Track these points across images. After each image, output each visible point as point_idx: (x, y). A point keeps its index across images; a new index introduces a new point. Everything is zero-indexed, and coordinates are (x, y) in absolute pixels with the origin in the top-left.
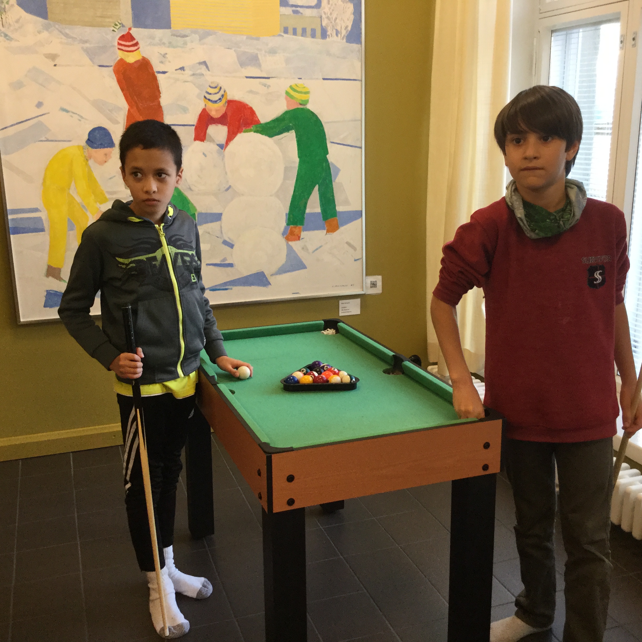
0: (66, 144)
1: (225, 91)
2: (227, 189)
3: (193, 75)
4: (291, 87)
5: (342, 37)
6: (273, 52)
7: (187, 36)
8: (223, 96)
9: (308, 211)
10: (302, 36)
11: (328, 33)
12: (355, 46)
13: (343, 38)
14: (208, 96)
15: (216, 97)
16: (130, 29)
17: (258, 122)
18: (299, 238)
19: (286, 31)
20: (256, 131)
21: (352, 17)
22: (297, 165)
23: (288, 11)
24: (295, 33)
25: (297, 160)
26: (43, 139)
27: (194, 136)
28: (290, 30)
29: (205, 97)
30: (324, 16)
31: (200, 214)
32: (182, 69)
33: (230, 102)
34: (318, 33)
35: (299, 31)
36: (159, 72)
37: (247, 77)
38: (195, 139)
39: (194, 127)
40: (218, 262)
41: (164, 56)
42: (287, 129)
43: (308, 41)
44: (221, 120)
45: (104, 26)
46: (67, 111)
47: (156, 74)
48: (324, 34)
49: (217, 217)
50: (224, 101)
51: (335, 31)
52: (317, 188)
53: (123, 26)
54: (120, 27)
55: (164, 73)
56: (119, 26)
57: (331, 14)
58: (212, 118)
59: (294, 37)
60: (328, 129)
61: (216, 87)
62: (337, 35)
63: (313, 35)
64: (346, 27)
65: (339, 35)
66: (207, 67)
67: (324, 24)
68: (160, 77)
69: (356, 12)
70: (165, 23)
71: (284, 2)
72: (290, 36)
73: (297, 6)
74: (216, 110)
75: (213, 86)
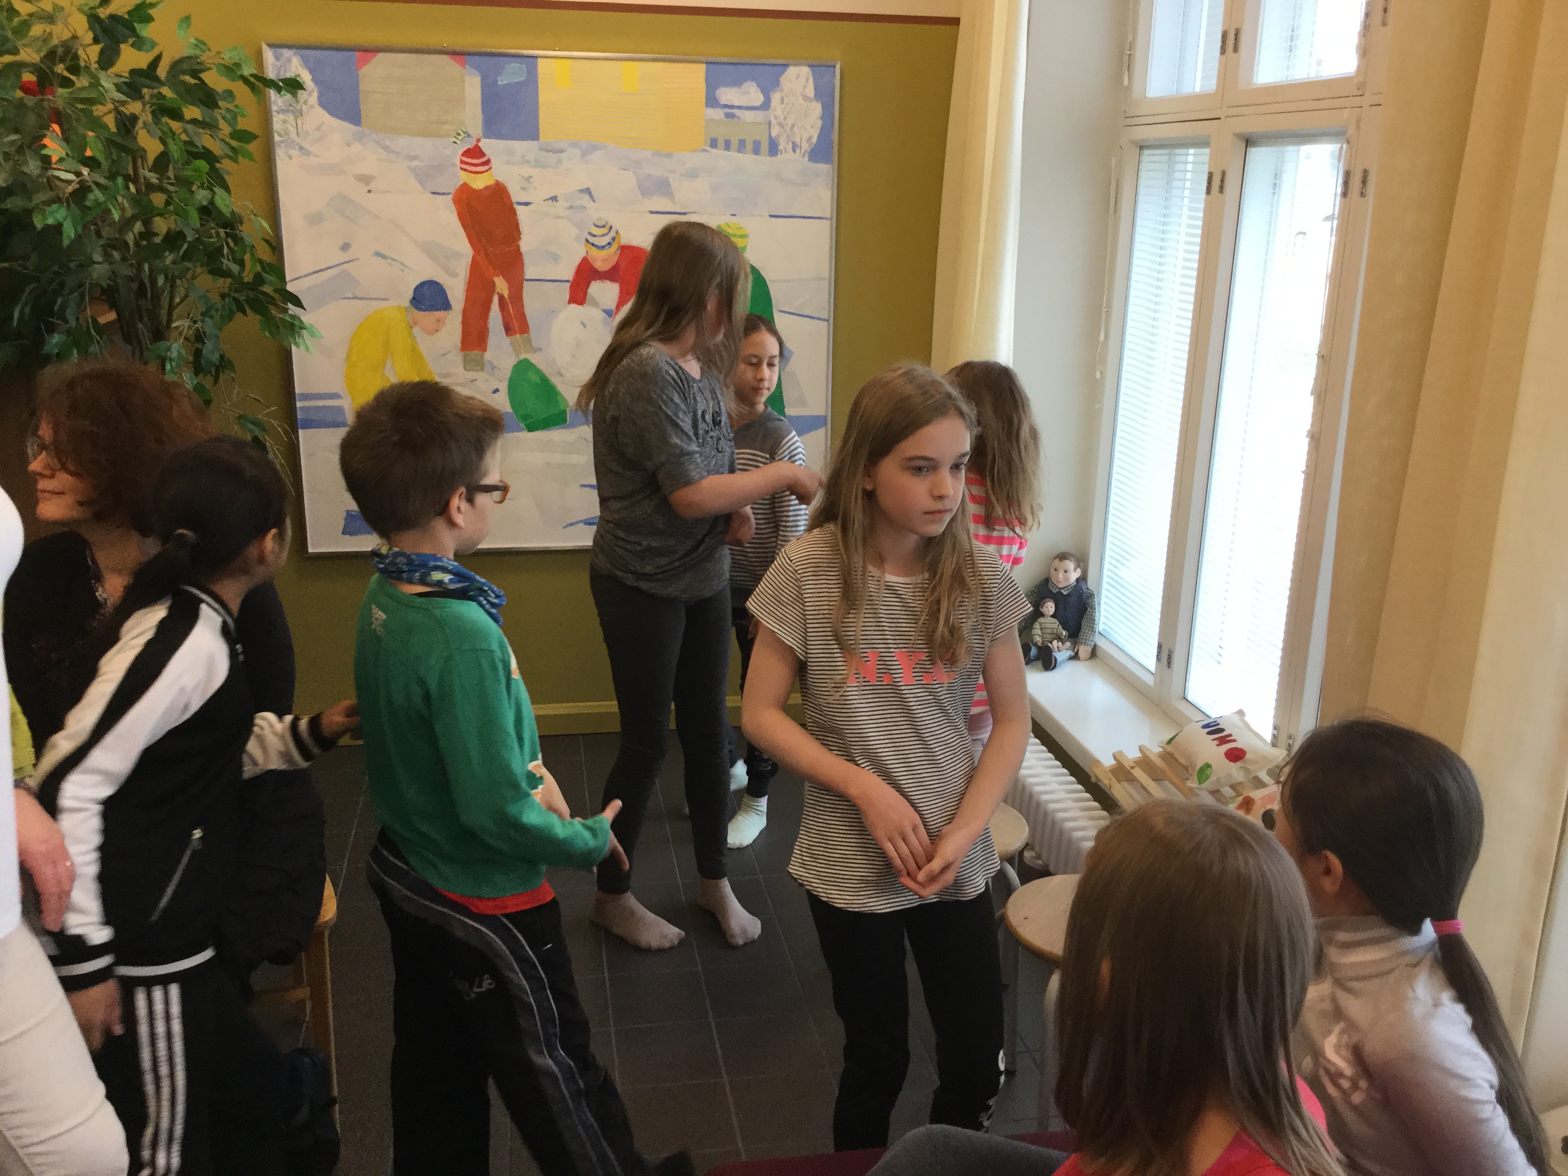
0: (381, 305)
1: (617, 232)
3: (571, 207)
5: (802, 152)
6: (692, 174)
7: (562, 151)
8: (614, 239)
10: (739, 151)
11: (780, 147)
12: (822, 167)
13: (804, 155)
14: (591, 239)
15: (603, 241)
16: (478, 140)
19: (714, 144)
21: (819, 123)
23: (717, 114)
24: (727, 146)
26: (350, 295)
27: (568, 297)
28: (721, 143)
29: (587, 240)
30: (773, 121)
32: (554, 199)
33: (624, 249)
34: (765, 146)
35: (735, 144)
37: (651, 212)
38: (571, 301)
39: (569, 284)
43: (747, 159)
44: (611, 275)
45: (440, 136)
46: (384, 257)
47: (515, 206)
48: (773, 149)
50: (615, 246)
51: (790, 144)
54: (464, 137)
55: (527, 204)
56: (463, 135)
57: (785, 118)
58: (596, 271)
59: (726, 152)
60: (774, 291)
61: (604, 227)
62: (794, 151)
63: (756, 151)
64: (810, 138)
65: (798, 151)
66: (591, 197)
67: (774, 134)
69: (826, 116)
70: (530, 132)
71: (712, 101)
72: (719, 152)
73: (732, 107)
74: (603, 260)
75: (600, 224)
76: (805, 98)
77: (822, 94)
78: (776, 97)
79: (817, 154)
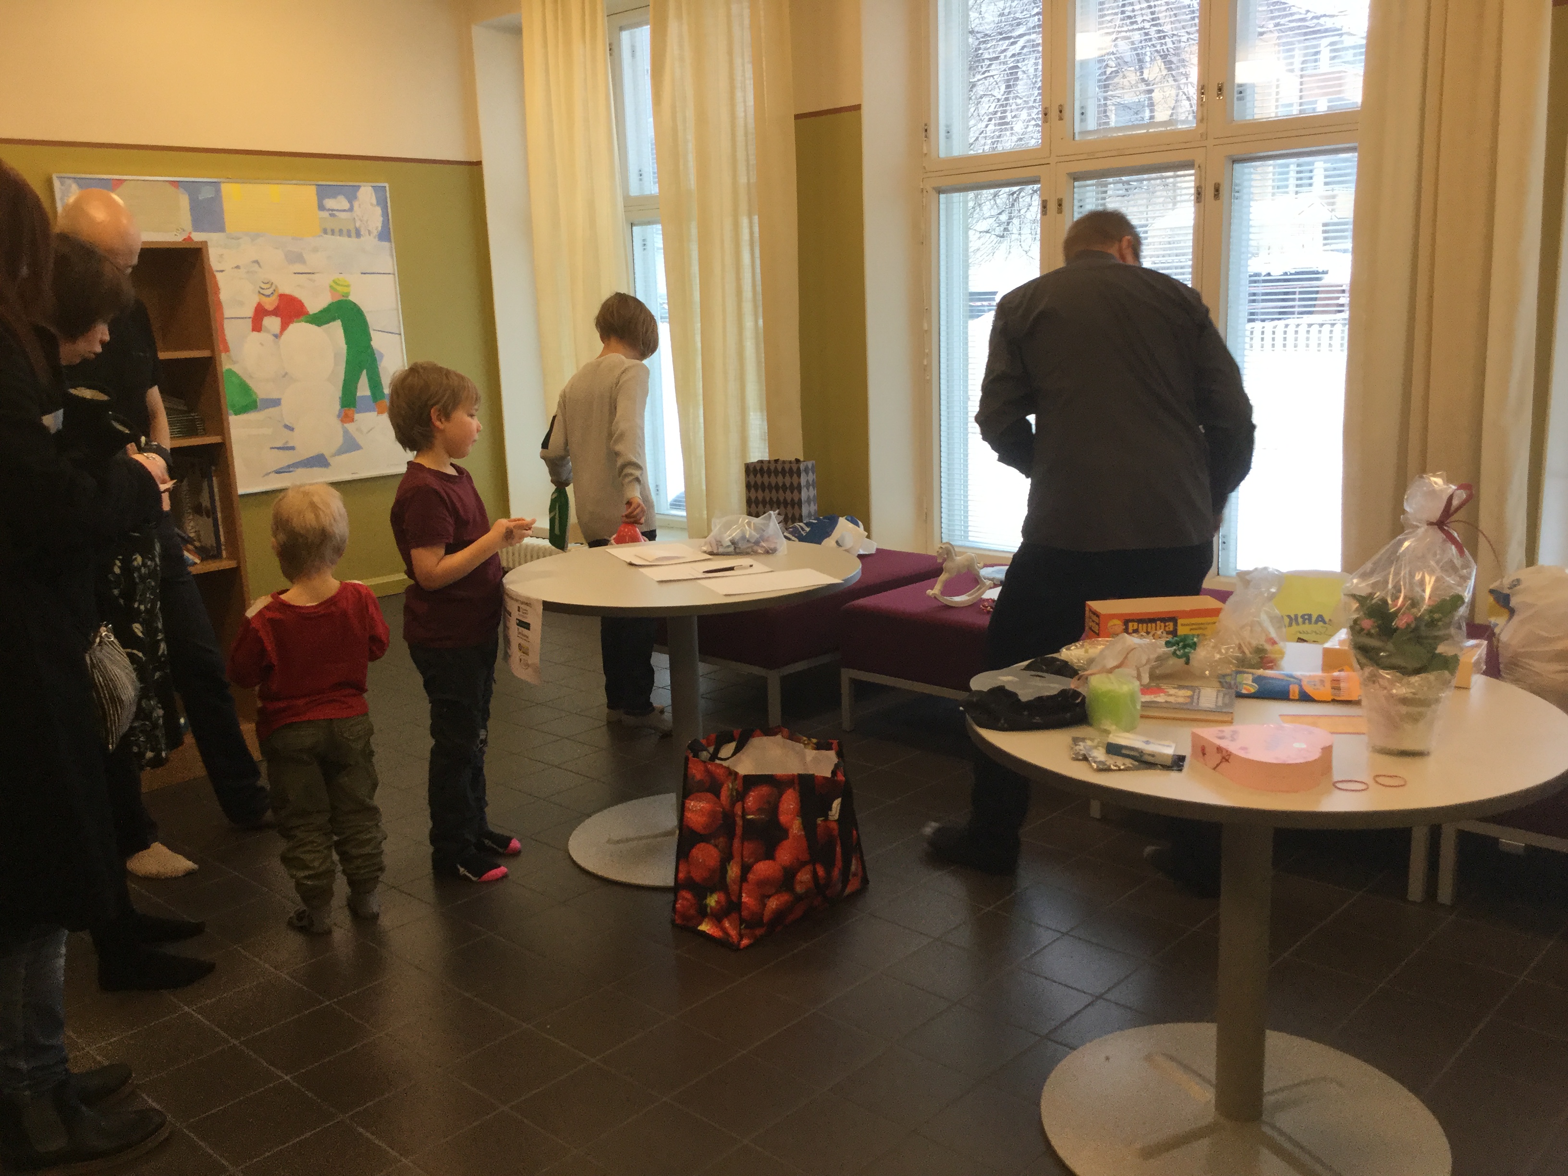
1: (276, 287)
2: (284, 376)
3: (248, 272)
4: (334, 281)
5: (374, 236)
6: (315, 250)
7: (239, 239)
8: (274, 290)
9: (359, 394)
10: (340, 235)
11: (362, 233)
12: (386, 244)
14: (262, 291)
15: (268, 292)
16: (190, 233)
17: (307, 313)
18: (352, 420)
19: (325, 232)
20: (307, 322)
21: (381, 219)
22: (345, 351)
23: (325, 214)
24: (333, 232)
25: (345, 347)
27: (251, 327)
28: (329, 231)
29: (259, 292)
30: (356, 218)
31: (262, 400)
32: (238, 267)
33: (282, 296)
34: (353, 233)
35: (337, 230)
36: (218, 271)
37: (295, 273)
38: (253, 330)
39: (251, 320)
40: (280, 445)
41: (221, 256)
42: (334, 319)
43: (344, 240)
44: (275, 313)
45: (166, 231)
47: (215, 273)
48: (358, 234)
49: (276, 403)
50: (276, 295)
51: (367, 231)
52: (365, 372)
53: (184, 231)
55: (222, 271)
56: (181, 231)
57: (362, 216)
58: (266, 310)
59: (333, 237)
60: (369, 318)
61: (268, 283)
62: (369, 235)
63: (349, 236)
64: (377, 228)
65: (371, 235)
66: (260, 266)
67: (357, 225)
68: (219, 276)
69: (385, 214)
70: (219, 227)
71: (321, 207)
72: (329, 237)
73: (332, 210)
74: (270, 303)
75: (265, 281)
76: (372, 204)
77: (382, 202)
78: (356, 204)
79: (384, 235)
